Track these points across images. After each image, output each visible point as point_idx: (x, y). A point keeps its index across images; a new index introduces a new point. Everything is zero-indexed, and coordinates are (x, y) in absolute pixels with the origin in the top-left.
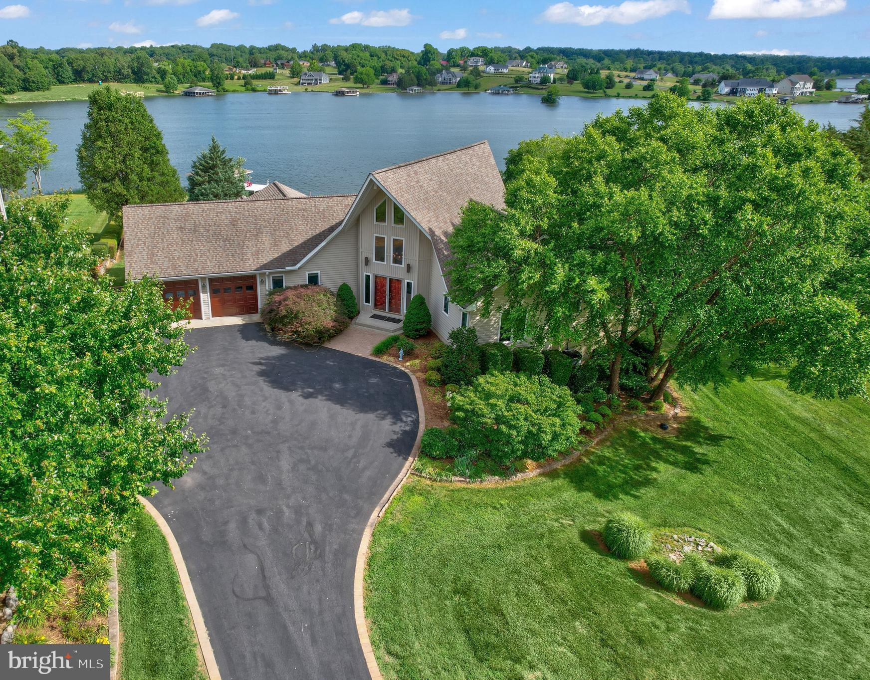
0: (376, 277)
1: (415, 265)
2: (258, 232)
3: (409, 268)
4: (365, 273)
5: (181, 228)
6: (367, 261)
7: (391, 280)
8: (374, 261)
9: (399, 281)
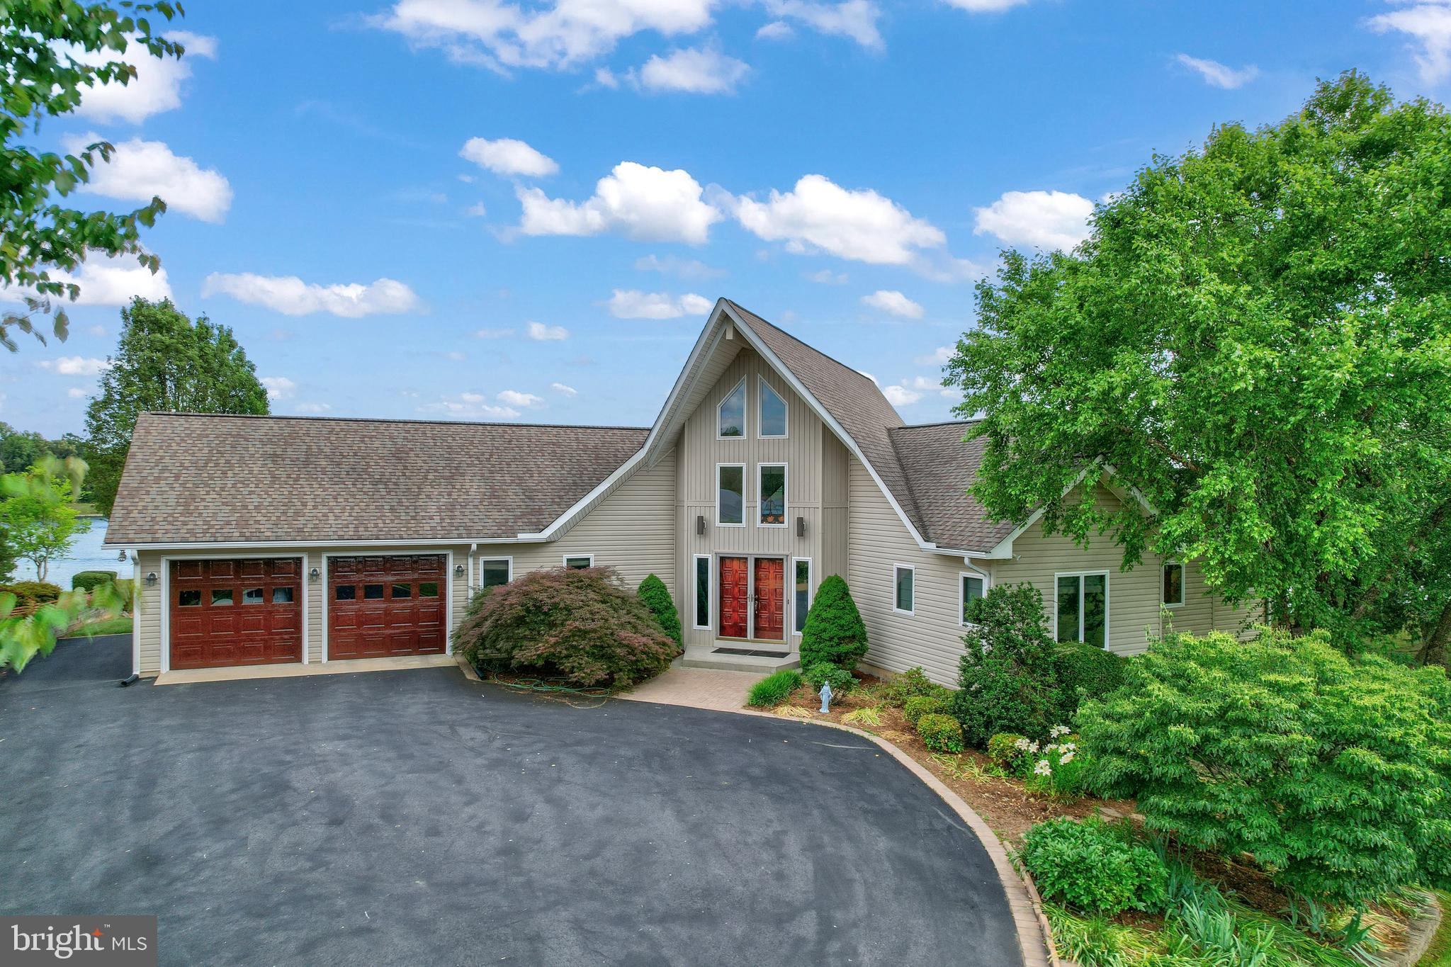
0: (723, 560)
1: (816, 520)
2: (454, 474)
3: (802, 528)
4: (696, 556)
5: (275, 455)
6: (702, 527)
7: (757, 561)
8: (718, 523)
9: (777, 562)
